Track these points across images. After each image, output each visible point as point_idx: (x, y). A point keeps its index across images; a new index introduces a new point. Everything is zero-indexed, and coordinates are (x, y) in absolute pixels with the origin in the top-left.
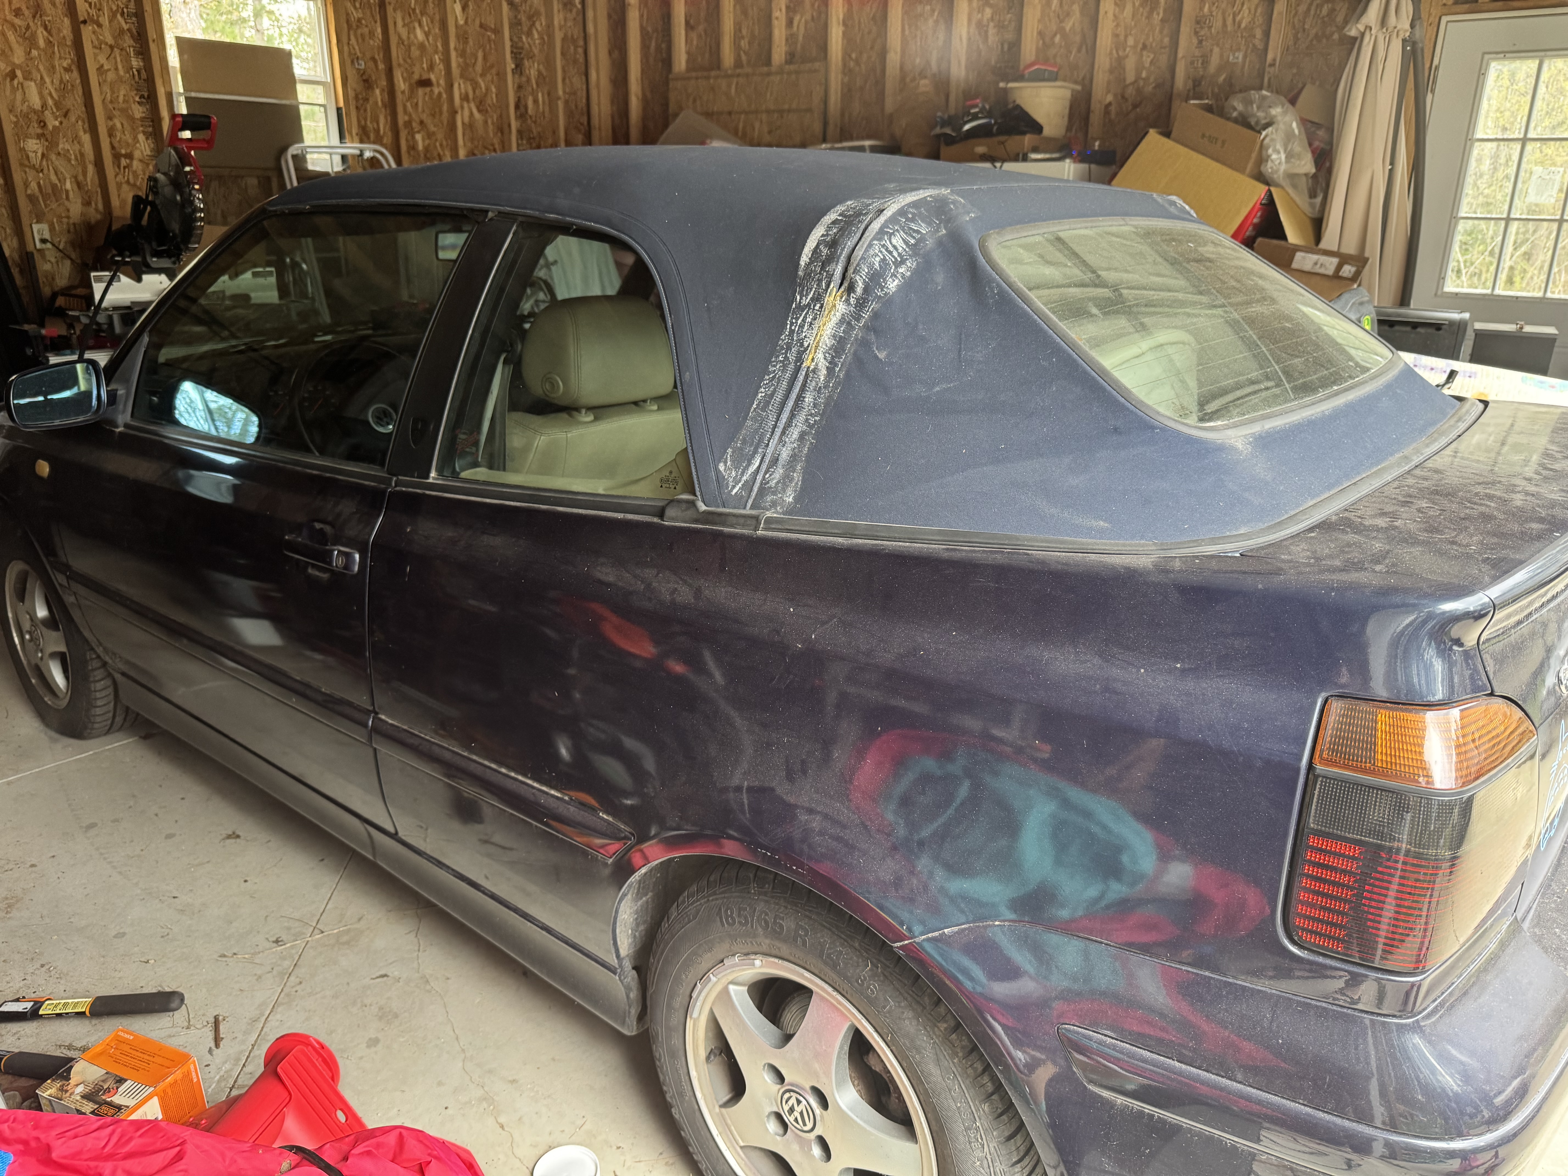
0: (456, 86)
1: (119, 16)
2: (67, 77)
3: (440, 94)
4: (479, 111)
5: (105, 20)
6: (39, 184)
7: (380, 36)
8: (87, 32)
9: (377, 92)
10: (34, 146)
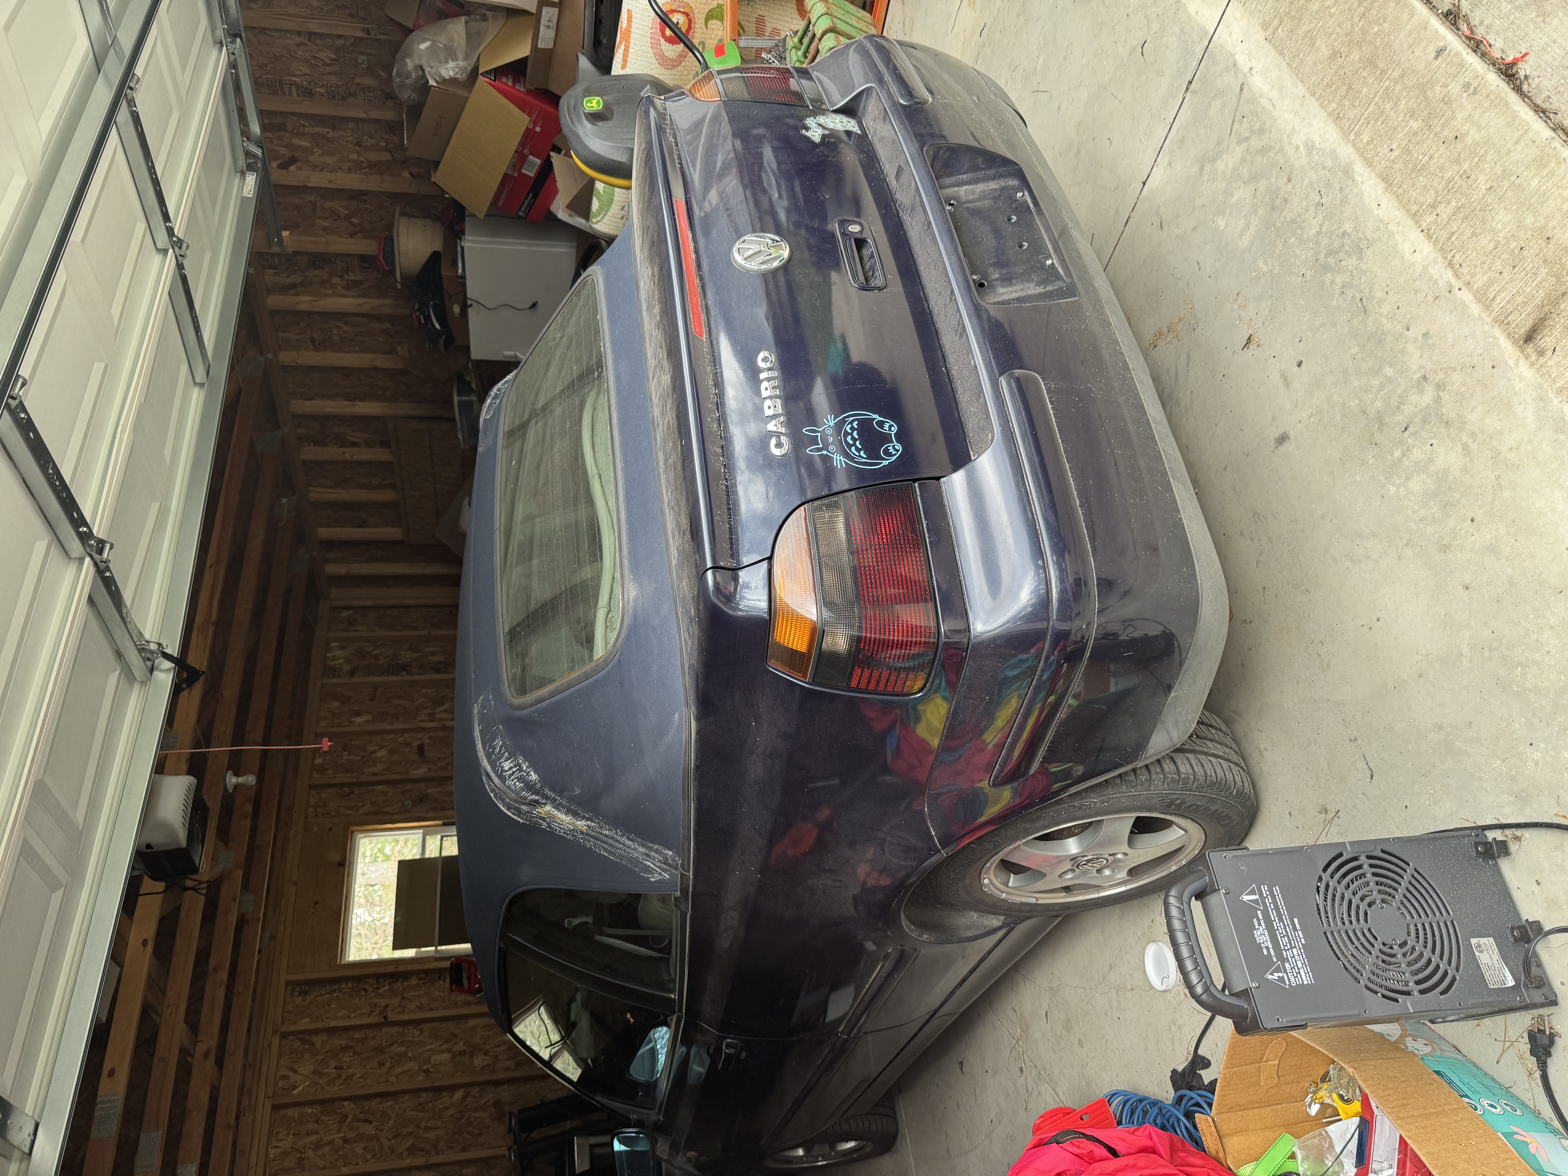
0: (423, 725)
1: (380, 991)
2: (427, 1033)
3: (429, 738)
4: (442, 704)
5: (383, 1002)
6: (508, 1059)
7: (385, 787)
8: (392, 1017)
9: (429, 791)
10: (479, 1061)
